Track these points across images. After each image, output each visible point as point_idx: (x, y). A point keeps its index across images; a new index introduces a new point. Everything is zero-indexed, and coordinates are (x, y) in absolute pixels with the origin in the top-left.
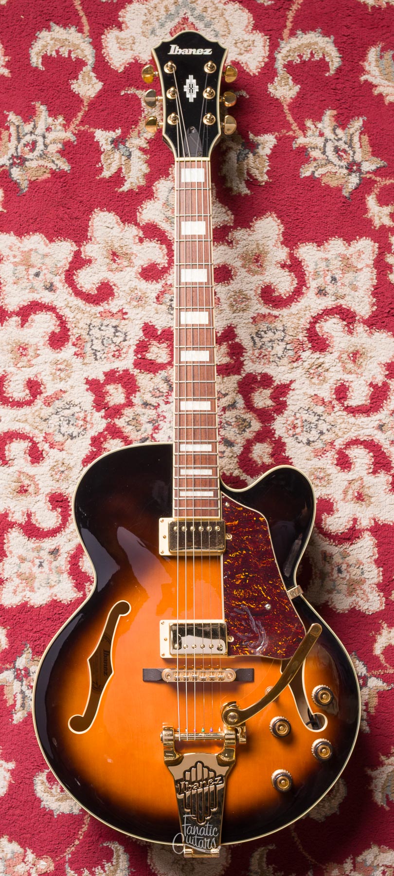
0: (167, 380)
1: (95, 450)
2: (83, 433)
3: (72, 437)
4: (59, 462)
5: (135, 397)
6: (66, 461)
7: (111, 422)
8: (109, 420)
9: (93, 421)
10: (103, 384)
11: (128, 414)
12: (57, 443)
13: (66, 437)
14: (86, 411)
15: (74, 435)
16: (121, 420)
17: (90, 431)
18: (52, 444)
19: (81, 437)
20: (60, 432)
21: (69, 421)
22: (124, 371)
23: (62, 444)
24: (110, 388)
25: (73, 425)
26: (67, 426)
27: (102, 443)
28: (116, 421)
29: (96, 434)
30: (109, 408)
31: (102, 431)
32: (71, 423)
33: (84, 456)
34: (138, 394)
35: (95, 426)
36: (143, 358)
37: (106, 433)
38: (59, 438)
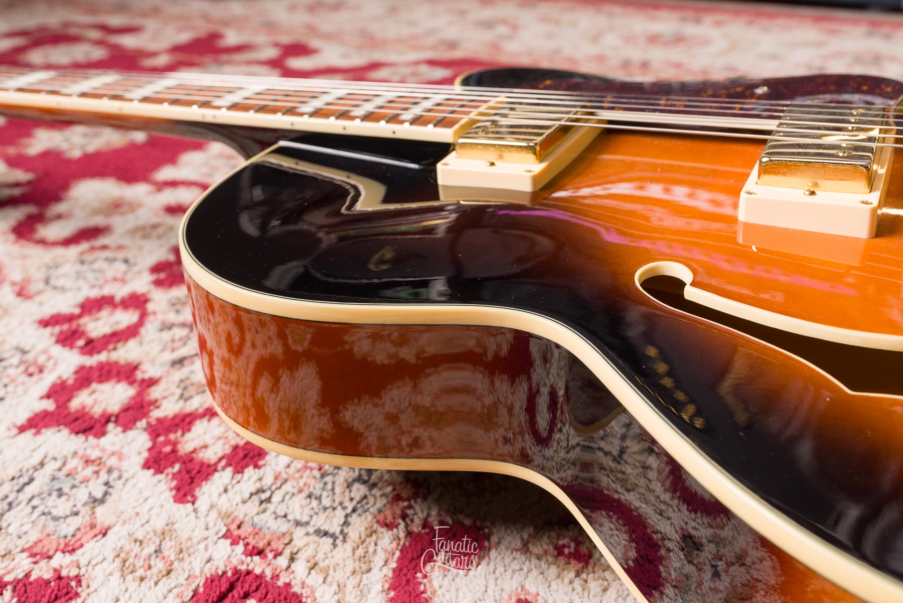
0: (167, 327)
1: (177, 467)
2: (115, 474)
3: (96, 502)
4: (127, 548)
5: (144, 372)
6: (140, 535)
7: (148, 423)
8: (142, 423)
9: (110, 449)
10: (58, 407)
11: (165, 394)
12: (78, 536)
13: (85, 511)
14: (75, 453)
15: (99, 495)
16: (162, 408)
17: (125, 465)
18: (67, 545)
19: (118, 485)
20: (56, 519)
21: (60, 490)
22: (76, 372)
23: (93, 526)
24: (81, 400)
25: (74, 487)
26: (64, 498)
27: (174, 451)
28: (156, 414)
29: (146, 455)
30: (117, 416)
31: (149, 444)
32: (66, 490)
33: (169, 495)
34: (143, 367)
35: (125, 451)
36: (90, 342)
37: (161, 439)
38: (67, 528)
